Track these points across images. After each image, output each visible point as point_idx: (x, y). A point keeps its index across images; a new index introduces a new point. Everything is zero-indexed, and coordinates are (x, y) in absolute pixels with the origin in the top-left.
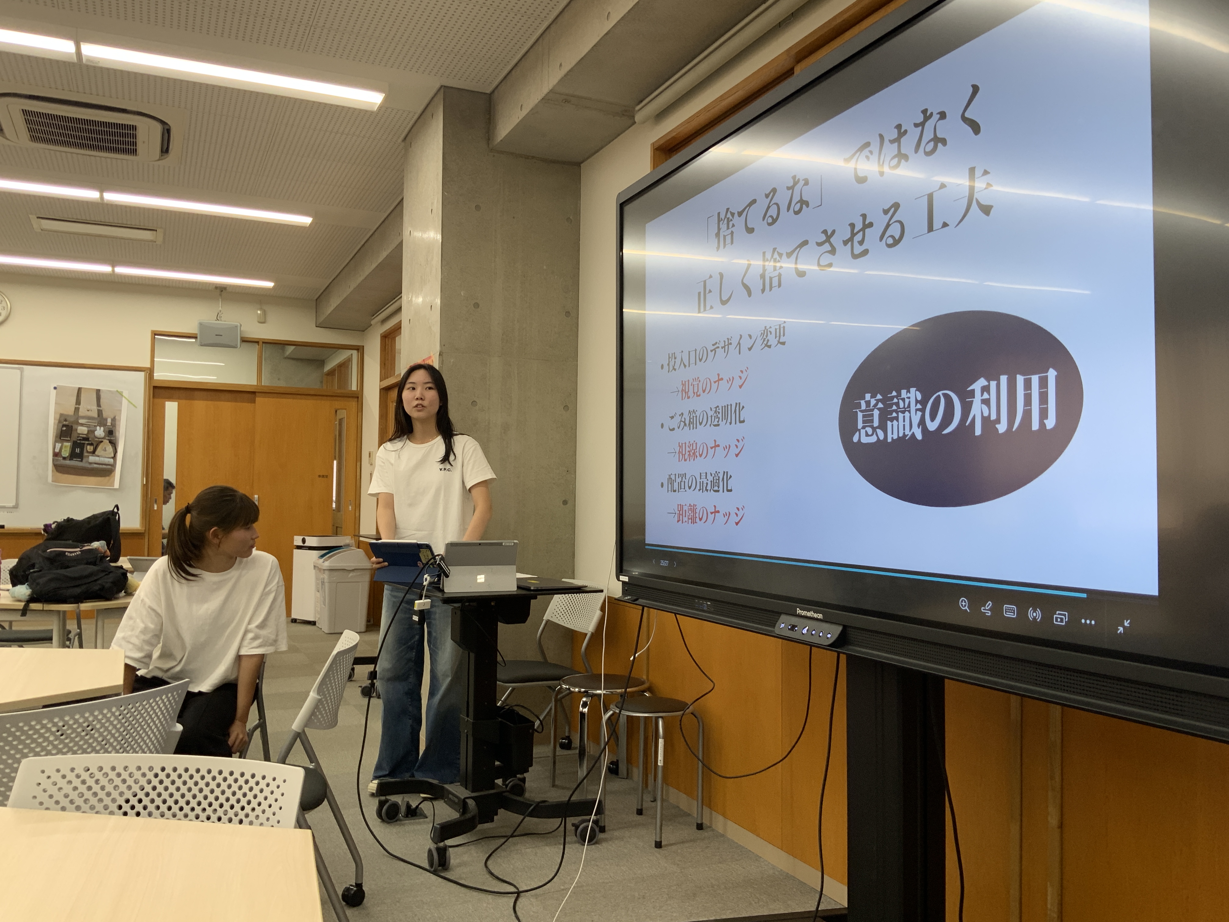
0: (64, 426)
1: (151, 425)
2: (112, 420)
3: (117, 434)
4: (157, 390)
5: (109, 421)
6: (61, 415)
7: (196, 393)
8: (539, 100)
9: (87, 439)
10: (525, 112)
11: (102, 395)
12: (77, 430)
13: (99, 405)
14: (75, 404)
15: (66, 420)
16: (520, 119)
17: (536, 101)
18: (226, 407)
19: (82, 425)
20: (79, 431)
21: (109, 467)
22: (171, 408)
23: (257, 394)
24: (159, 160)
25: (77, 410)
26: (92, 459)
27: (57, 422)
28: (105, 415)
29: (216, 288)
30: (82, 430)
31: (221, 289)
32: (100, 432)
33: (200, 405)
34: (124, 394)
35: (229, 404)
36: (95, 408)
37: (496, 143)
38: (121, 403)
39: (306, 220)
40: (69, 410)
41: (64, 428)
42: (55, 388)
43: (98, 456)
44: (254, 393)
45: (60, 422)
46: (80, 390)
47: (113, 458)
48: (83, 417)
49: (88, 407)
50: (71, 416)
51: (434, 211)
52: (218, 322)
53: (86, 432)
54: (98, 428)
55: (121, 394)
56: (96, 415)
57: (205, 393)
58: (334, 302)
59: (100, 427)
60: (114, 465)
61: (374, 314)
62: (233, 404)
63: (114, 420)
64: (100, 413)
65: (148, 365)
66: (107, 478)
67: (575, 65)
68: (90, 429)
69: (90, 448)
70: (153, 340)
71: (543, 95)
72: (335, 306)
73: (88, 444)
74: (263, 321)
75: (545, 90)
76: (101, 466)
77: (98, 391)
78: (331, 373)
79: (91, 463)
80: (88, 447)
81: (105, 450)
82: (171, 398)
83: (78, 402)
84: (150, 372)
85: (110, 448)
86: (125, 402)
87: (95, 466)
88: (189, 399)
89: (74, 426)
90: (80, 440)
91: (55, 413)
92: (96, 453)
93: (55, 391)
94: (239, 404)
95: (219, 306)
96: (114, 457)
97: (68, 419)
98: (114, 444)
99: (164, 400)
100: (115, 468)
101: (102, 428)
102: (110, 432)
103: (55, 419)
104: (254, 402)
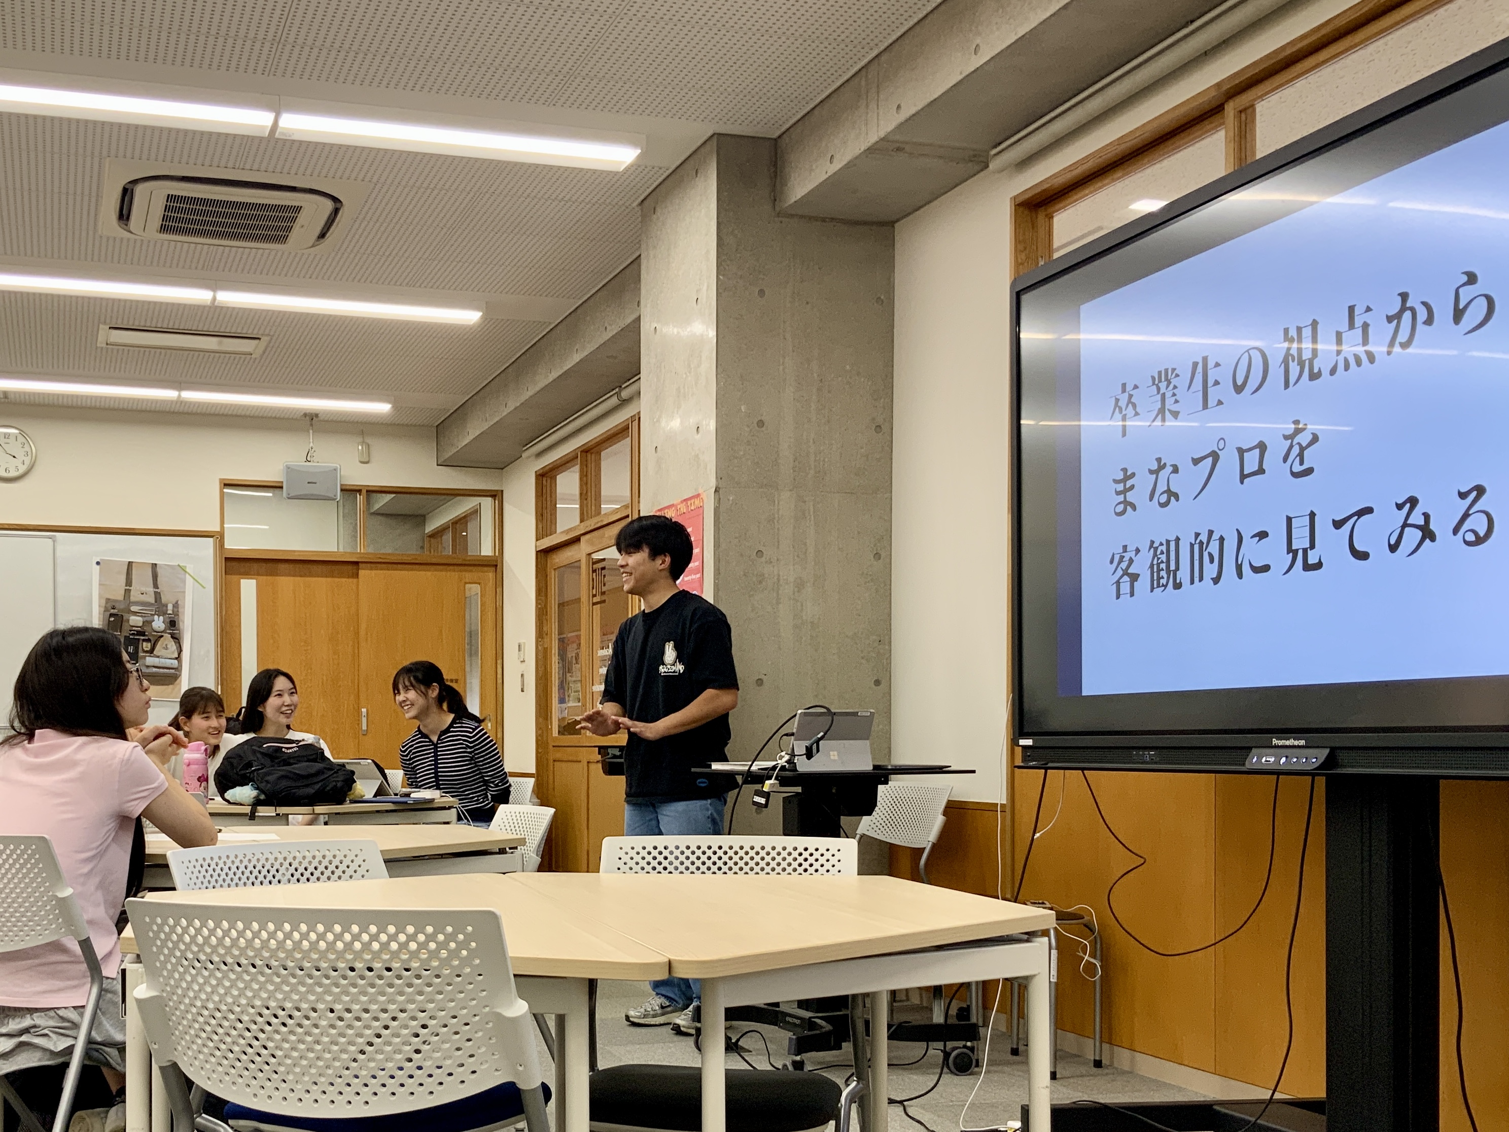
0: (111, 615)
1: (224, 613)
2: (174, 606)
3: (181, 627)
4: (229, 564)
5: (170, 607)
6: (108, 600)
7: (282, 566)
8: (862, 150)
9: (142, 633)
10: (837, 166)
11: (159, 570)
12: (128, 621)
13: (156, 586)
14: (124, 584)
15: (113, 608)
16: (829, 174)
17: (857, 152)
18: (321, 585)
19: (135, 613)
20: (131, 623)
21: (173, 671)
22: (248, 588)
23: (361, 565)
24: (313, 246)
25: (127, 592)
26: (150, 660)
27: (103, 609)
28: (164, 600)
29: (305, 415)
30: (136, 621)
31: (311, 419)
32: (159, 623)
33: (286, 583)
34: (187, 570)
35: (323, 580)
36: (151, 590)
37: (787, 205)
38: (184, 582)
39: (470, 317)
40: (118, 594)
41: (112, 619)
42: (98, 563)
43: (158, 657)
44: (356, 563)
45: (106, 610)
46: (130, 564)
47: (176, 658)
48: (137, 603)
49: (142, 590)
50: (119, 601)
51: (703, 299)
52: (308, 463)
53: (141, 624)
54: (156, 617)
55: (183, 569)
56: (153, 601)
57: (291, 566)
58: (473, 429)
59: (159, 616)
60: (179, 669)
61: (528, 442)
62: (329, 579)
63: (176, 605)
64: (157, 596)
65: (218, 529)
66: (171, 686)
67: (922, 109)
68: (145, 619)
69: (147, 646)
70: (222, 495)
71: (870, 144)
72: (478, 433)
73: (144, 640)
74: (366, 460)
75: (873, 138)
76: (162, 670)
77: (154, 566)
78: (437, 534)
79: (148, 667)
80: (144, 644)
81: (166, 648)
82: (247, 574)
83: (129, 582)
84: (218, 537)
85: (172, 646)
86: (189, 580)
87: (155, 670)
88: (271, 575)
89: (126, 616)
90: (133, 634)
91: (100, 597)
92: (155, 652)
93: (98, 567)
94: (337, 580)
95: (311, 441)
96: (178, 658)
97: (117, 605)
98: (177, 639)
99: (238, 577)
100: (180, 671)
101: (161, 618)
102: (172, 624)
103: (99, 606)
104: (357, 575)
